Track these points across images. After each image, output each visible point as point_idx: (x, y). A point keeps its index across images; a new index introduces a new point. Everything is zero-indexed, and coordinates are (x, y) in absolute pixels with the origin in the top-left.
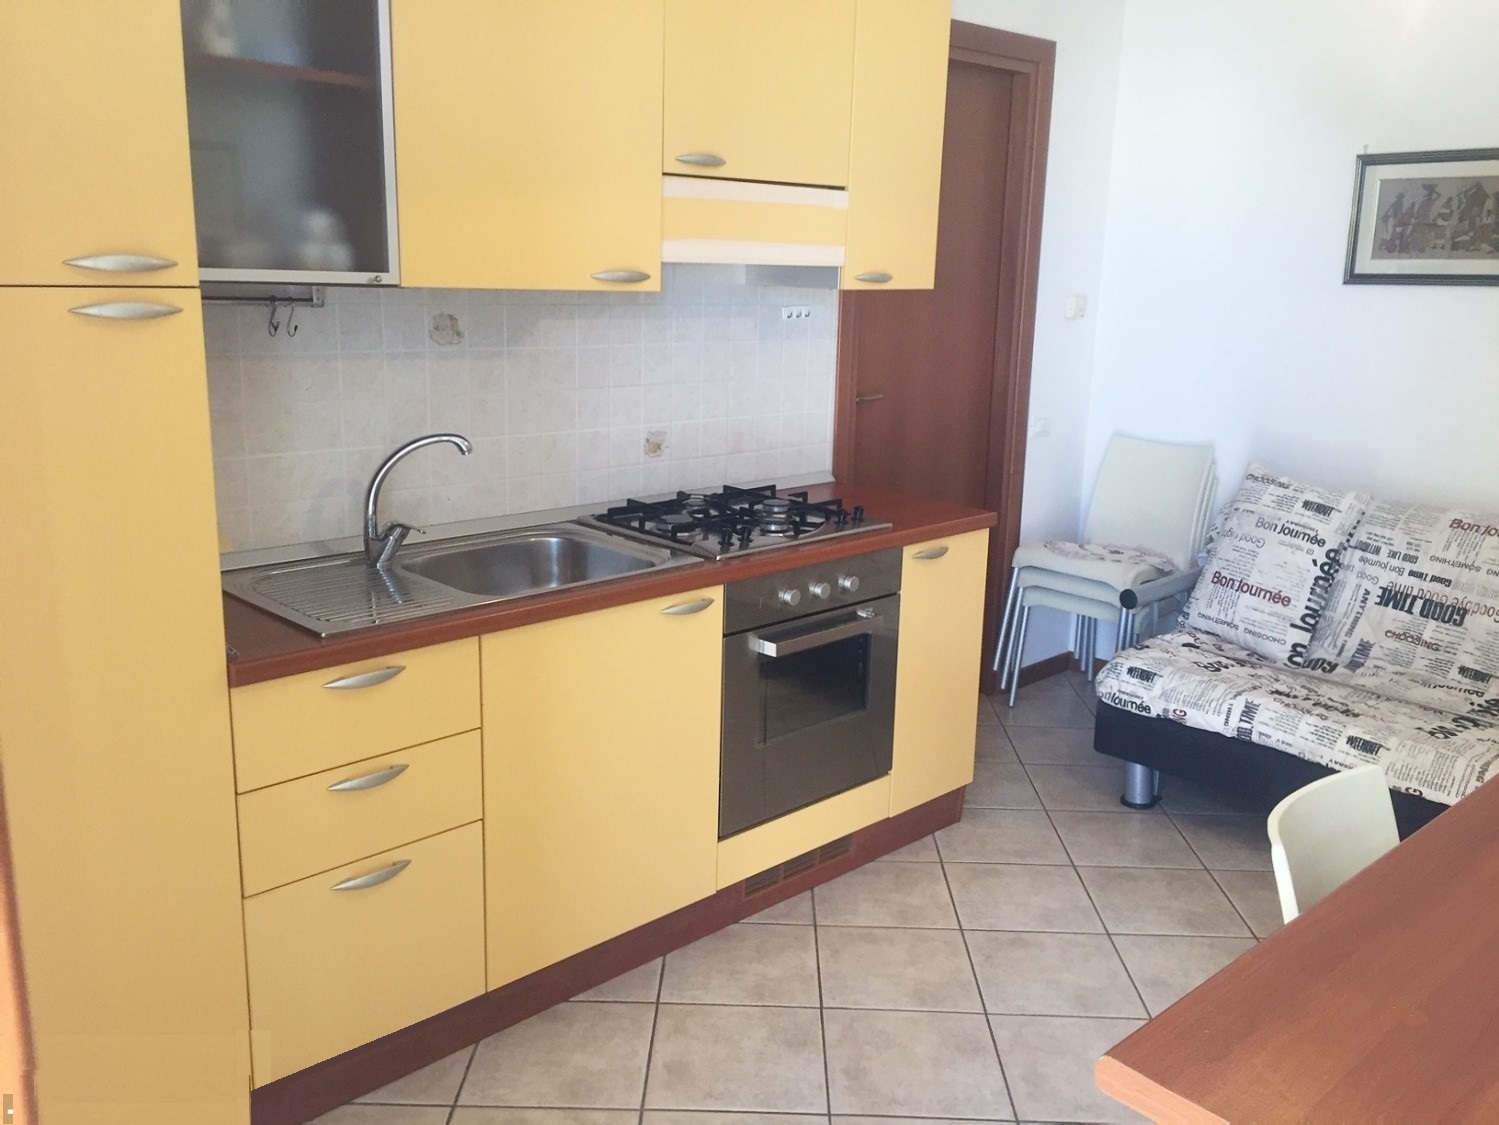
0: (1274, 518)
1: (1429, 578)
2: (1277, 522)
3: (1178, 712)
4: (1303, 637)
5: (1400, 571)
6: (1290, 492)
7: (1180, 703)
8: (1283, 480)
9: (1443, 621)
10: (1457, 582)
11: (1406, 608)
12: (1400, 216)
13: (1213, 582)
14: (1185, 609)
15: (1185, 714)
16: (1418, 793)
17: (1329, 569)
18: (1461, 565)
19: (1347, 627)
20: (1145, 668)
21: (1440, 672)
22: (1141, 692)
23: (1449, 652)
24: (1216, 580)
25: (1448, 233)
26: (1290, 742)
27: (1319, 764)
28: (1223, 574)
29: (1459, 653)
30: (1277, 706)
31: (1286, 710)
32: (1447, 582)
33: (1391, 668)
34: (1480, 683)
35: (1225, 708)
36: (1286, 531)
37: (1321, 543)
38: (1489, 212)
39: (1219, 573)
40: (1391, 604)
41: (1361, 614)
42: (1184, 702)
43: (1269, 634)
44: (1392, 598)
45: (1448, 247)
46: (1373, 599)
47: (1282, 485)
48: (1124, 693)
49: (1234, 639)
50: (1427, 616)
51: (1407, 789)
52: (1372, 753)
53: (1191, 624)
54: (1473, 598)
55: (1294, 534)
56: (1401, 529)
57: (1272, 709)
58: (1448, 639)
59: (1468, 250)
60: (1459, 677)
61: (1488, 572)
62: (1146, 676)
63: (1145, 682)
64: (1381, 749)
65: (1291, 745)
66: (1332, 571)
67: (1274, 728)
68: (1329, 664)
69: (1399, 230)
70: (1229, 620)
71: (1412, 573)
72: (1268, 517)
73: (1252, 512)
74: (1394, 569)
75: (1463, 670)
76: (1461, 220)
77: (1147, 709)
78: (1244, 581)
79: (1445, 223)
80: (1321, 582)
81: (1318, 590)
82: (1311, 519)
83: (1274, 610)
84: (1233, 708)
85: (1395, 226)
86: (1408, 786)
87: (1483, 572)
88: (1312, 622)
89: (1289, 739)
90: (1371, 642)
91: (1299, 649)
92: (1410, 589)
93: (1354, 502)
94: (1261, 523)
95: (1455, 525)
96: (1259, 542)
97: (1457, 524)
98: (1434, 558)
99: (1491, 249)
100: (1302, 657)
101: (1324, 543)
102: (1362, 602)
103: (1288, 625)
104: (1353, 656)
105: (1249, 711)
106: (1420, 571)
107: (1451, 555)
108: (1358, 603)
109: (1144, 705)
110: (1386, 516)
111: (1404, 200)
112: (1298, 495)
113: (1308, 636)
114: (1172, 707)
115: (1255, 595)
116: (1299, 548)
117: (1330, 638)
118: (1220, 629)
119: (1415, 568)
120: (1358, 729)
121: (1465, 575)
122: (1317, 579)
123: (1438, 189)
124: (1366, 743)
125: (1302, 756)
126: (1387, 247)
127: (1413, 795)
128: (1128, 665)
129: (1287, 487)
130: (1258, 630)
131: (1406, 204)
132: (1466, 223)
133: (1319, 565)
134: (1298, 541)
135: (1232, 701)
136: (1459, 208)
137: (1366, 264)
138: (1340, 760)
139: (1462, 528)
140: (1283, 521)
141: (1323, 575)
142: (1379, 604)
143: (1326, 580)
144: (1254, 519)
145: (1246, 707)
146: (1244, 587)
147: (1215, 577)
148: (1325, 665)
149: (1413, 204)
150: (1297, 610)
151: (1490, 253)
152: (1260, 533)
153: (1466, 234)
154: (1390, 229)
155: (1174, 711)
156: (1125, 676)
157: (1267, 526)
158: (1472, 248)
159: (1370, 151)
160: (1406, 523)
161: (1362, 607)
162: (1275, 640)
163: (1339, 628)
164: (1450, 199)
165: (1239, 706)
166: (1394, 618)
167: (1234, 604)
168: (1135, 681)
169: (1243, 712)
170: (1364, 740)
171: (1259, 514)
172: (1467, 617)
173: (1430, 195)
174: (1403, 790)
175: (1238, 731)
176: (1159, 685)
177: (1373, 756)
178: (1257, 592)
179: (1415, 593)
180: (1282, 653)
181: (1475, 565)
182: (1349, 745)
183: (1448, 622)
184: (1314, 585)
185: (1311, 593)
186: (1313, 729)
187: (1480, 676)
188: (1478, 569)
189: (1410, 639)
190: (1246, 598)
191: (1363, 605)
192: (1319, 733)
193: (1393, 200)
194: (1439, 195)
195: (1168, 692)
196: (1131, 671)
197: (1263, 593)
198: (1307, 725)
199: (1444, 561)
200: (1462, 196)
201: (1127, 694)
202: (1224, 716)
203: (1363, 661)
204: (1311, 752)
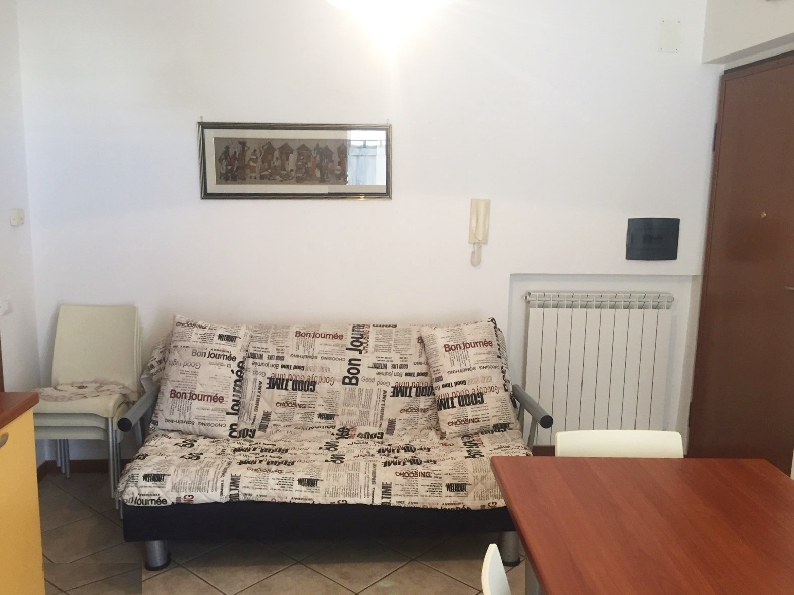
0: (203, 349)
1: (292, 368)
2: (205, 351)
3: (187, 497)
4: (233, 419)
5: (276, 367)
6: (207, 331)
7: (188, 490)
8: (200, 323)
9: (305, 391)
10: (308, 367)
11: (284, 387)
12: (229, 159)
13: (171, 397)
14: (154, 419)
15: (193, 496)
16: (345, 502)
17: (241, 374)
18: (308, 357)
19: (254, 405)
20: (155, 472)
21: (309, 420)
22: (157, 490)
23: (311, 407)
24: (172, 395)
25: (258, 169)
26: (265, 494)
27: (285, 502)
28: (177, 391)
29: (317, 406)
30: (250, 473)
31: (256, 474)
32: (302, 368)
33: (282, 424)
34: (330, 420)
35: (219, 485)
36: (213, 355)
37: (234, 359)
38: (277, 159)
39: (175, 391)
40: (276, 387)
41: (260, 396)
42: (190, 488)
43: (215, 422)
44: (275, 383)
45: (258, 178)
46: (265, 385)
47: (201, 327)
48: (144, 495)
49: (192, 431)
50: (295, 390)
51: (338, 502)
52: (314, 486)
53: (160, 428)
54: (318, 374)
55: (217, 357)
56: (271, 342)
57: (249, 476)
58: (310, 400)
59: (269, 179)
60: (319, 420)
61: (323, 358)
62: (157, 478)
63: (158, 483)
64: (318, 482)
65: (266, 496)
66: (242, 375)
67: (253, 488)
68: (251, 431)
69: (229, 167)
70: (187, 420)
71: (283, 367)
72: (199, 348)
73: (187, 347)
74: (273, 366)
75: (320, 416)
76: (263, 162)
77: (164, 501)
78: (192, 392)
79: (255, 164)
80: (238, 383)
81: (237, 388)
82: (225, 346)
83: (215, 407)
84: (224, 483)
85: (227, 165)
86: (339, 499)
87: (319, 358)
88: (237, 408)
89: (264, 492)
90: (269, 412)
91: (234, 427)
92: (284, 376)
93: (247, 331)
94: (195, 353)
95: (298, 335)
96: (197, 366)
97: (298, 334)
98: (292, 356)
99: (281, 179)
100: (236, 431)
101: (235, 358)
102: (259, 389)
103: (225, 414)
104: (261, 422)
105: (235, 482)
106: (288, 364)
107: (301, 352)
108: (257, 390)
109: (161, 499)
110: (260, 335)
111: (229, 150)
112: (213, 332)
113: (236, 417)
114: (182, 494)
115: (201, 400)
116: (222, 365)
117: (246, 415)
118: (181, 427)
119: (284, 363)
120: (301, 473)
121: (311, 362)
122: (236, 381)
123: (248, 145)
124: (309, 480)
125: (274, 500)
126: (223, 178)
127: (342, 504)
128: (142, 473)
129: (205, 328)
130: (207, 422)
131: (231, 152)
132: (266, 164)
133: (235, 372)
134: (220, 361)
135: (222, 479)
136: (261, 156)
137: (213, 187)
138: (298, 496)
139: (302, 336)
140: (209, 350)
141: (238, 378)
142: (269, 388)
143: (240, 381)
144: (190, 351)
145: (232, 479)
146: (193, 396)
147: (171, 393)
148: (249, 433)
149: (235, 153)
150: (228, 404)
151: (281, 181)
152: (196, 359)
153: (266, 170)
154: (225, 168)
155: (185, 497)
156: (142, 483)
157: (199, 354)
158: (271, 178)
159: (205, 120)
160: (273, 337)
161: (259, 392)
162: (219, 425)
163: (250, 407)
164: (255, 151)
165: (227, 480)
166: (279, 394)
167: (189, 408)
168: (150, 484)
169: (231, 483)
170: (308, 479)
171: (192, 347)
172: (317, 385)
173: (244, 148)
174: (336, 503)
175: (230, 497)
176: (168, 482)
177: (315, 488)
178: (202, 398)
179: (287, 378)
180: (224, 432)
181: (315, 356)
182: (300, 486)
183: (308, 390)
184: (235, 385)
185: (234, 391)
186: (277, 482)
187: (329, 417)
188: (316, 358)
189: (290, 405)
190: (196, 404)
191: (260, 390)
192: (282, 483)
193: (223, 150)
194: (249, 148)
195: (177, 485)
196: (146, 477)
197: (206, 398)
198: (272, 479)
199: (297, 356)
200: (261, 149)
201: (147, 495)
202: (219, 491)
203: (266, 424)
204: (279, 497)
